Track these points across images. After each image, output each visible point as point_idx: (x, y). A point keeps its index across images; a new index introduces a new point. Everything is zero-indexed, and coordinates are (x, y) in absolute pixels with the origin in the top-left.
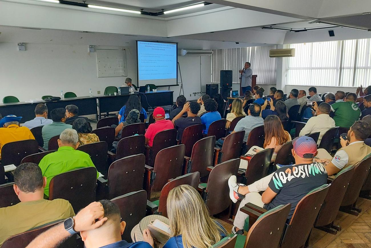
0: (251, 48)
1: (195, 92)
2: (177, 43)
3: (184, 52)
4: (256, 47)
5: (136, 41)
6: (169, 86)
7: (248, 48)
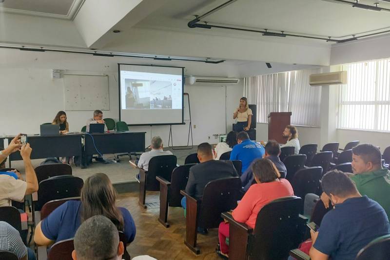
0: (290, 72)
1: (216, 134)
2: (183, 68)
3: (193, 80)
4: (296, 71)
5: (118, 64)
6: (171, 124)
7: (286, 73)
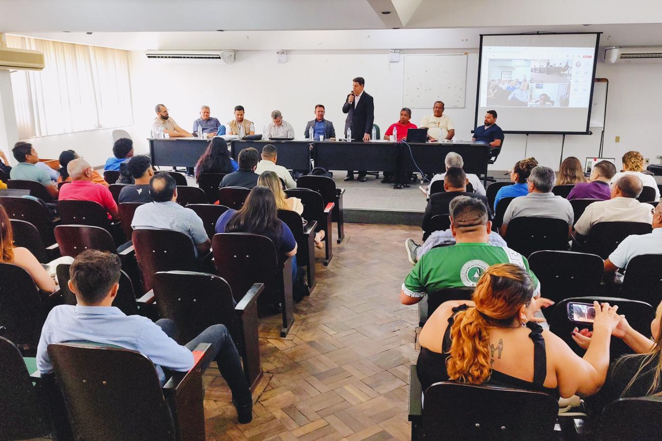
2: (599, 34)
3: (615, 54)
5: (480, 35)
6: (564, 134)
